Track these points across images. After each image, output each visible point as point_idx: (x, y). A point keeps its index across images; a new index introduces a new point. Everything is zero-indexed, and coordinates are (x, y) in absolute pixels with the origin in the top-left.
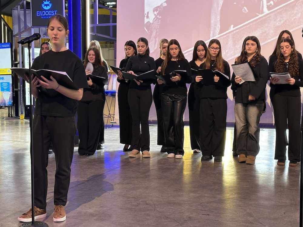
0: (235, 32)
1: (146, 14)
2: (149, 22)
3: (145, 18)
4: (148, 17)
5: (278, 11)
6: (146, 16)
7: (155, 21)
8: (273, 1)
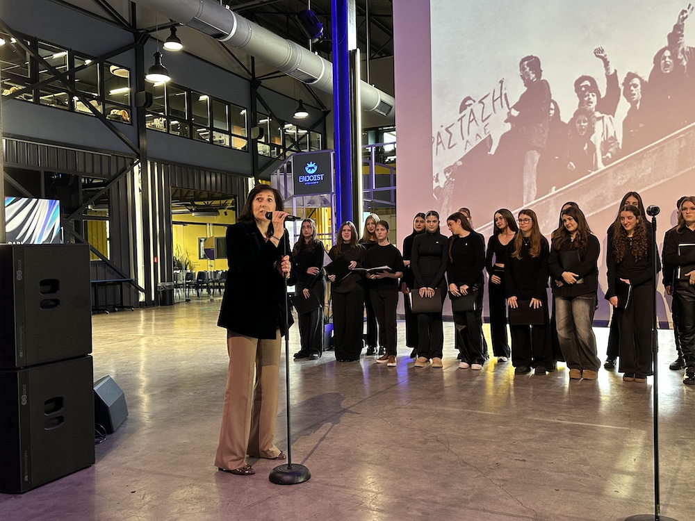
0: (558, 196)
3: (434, 181)
4: (437, 180)
5: (619, 166)
8: (610, 152)
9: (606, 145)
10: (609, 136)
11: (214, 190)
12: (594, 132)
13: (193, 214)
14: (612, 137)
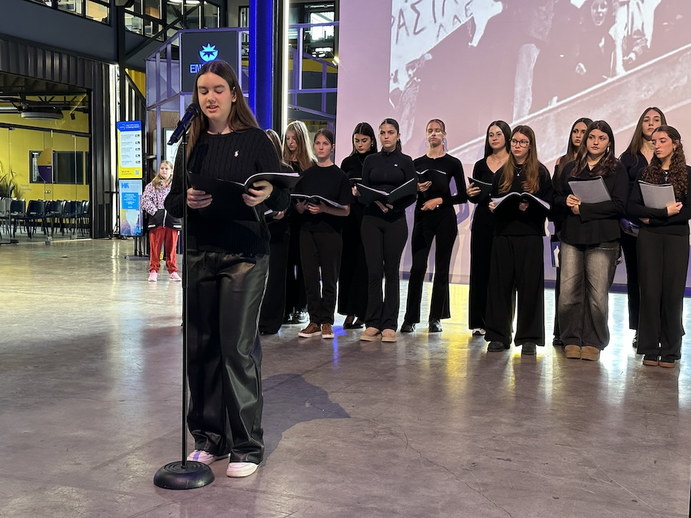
0: (560, 110)
1: (392, 74)
2: (398, 88)
3: (391, 81)
4: (396, 80)
5: (645, 71)
6: (392, 77)
7: (410, 87)
8: (635, 52)
9: (629, 42)
10: (635, 29)
11: (56, 79)
12: (614, 23)
13: (23, 115)
14: (639, 30)
